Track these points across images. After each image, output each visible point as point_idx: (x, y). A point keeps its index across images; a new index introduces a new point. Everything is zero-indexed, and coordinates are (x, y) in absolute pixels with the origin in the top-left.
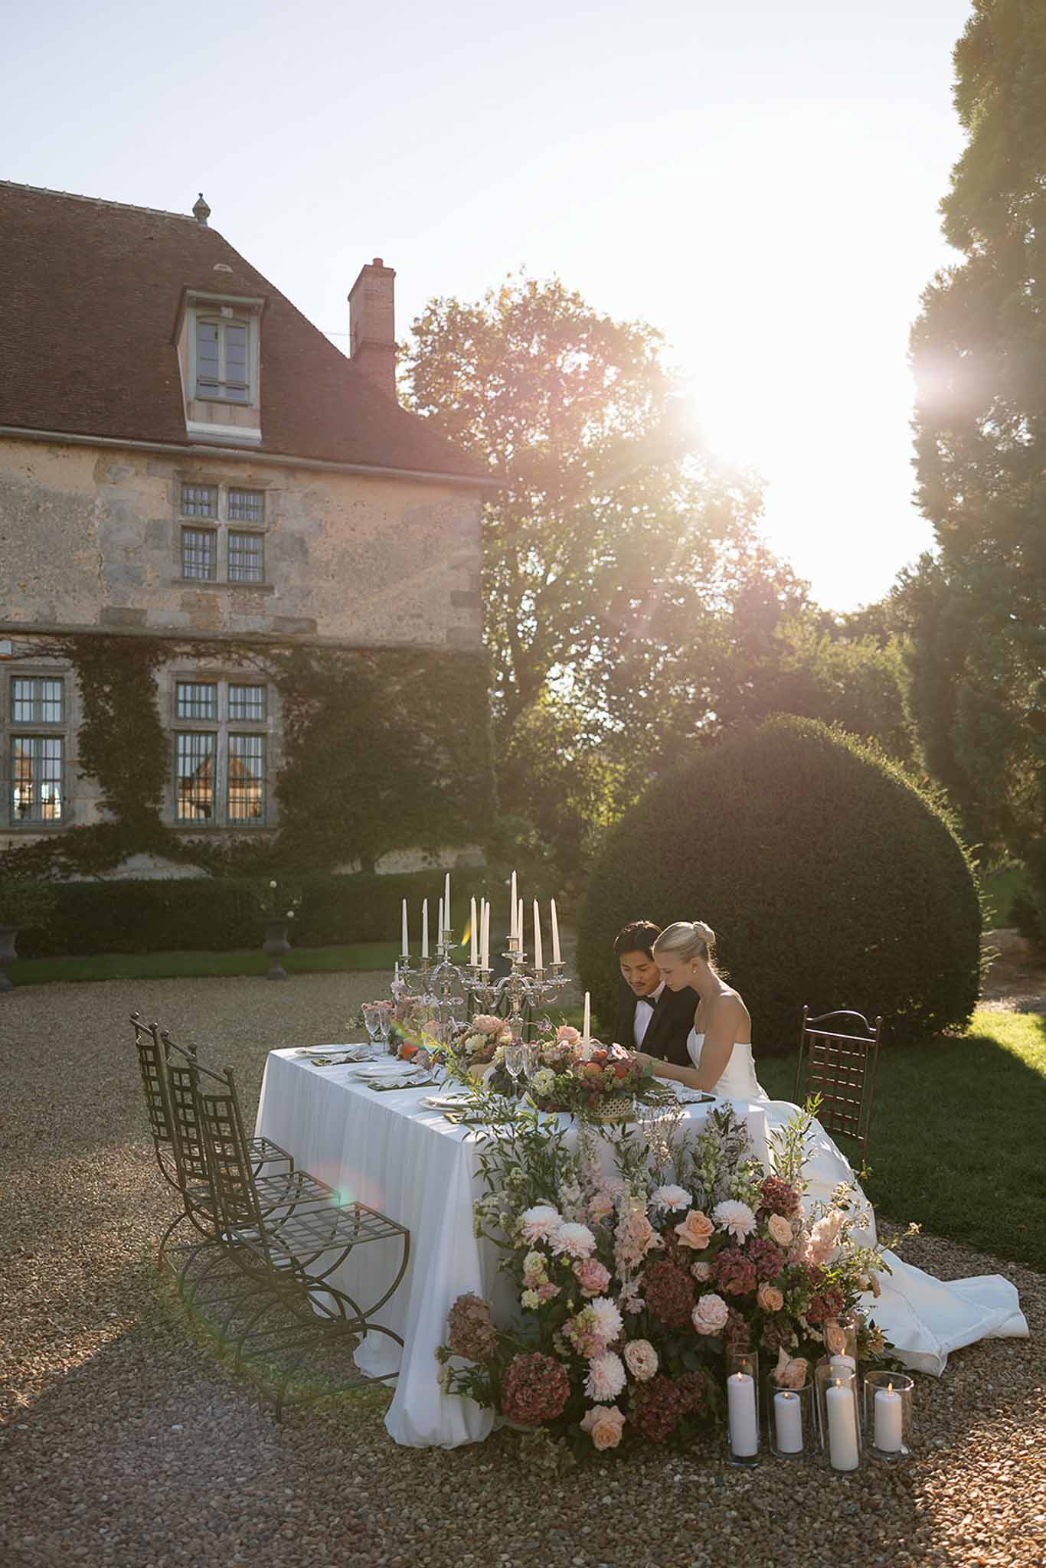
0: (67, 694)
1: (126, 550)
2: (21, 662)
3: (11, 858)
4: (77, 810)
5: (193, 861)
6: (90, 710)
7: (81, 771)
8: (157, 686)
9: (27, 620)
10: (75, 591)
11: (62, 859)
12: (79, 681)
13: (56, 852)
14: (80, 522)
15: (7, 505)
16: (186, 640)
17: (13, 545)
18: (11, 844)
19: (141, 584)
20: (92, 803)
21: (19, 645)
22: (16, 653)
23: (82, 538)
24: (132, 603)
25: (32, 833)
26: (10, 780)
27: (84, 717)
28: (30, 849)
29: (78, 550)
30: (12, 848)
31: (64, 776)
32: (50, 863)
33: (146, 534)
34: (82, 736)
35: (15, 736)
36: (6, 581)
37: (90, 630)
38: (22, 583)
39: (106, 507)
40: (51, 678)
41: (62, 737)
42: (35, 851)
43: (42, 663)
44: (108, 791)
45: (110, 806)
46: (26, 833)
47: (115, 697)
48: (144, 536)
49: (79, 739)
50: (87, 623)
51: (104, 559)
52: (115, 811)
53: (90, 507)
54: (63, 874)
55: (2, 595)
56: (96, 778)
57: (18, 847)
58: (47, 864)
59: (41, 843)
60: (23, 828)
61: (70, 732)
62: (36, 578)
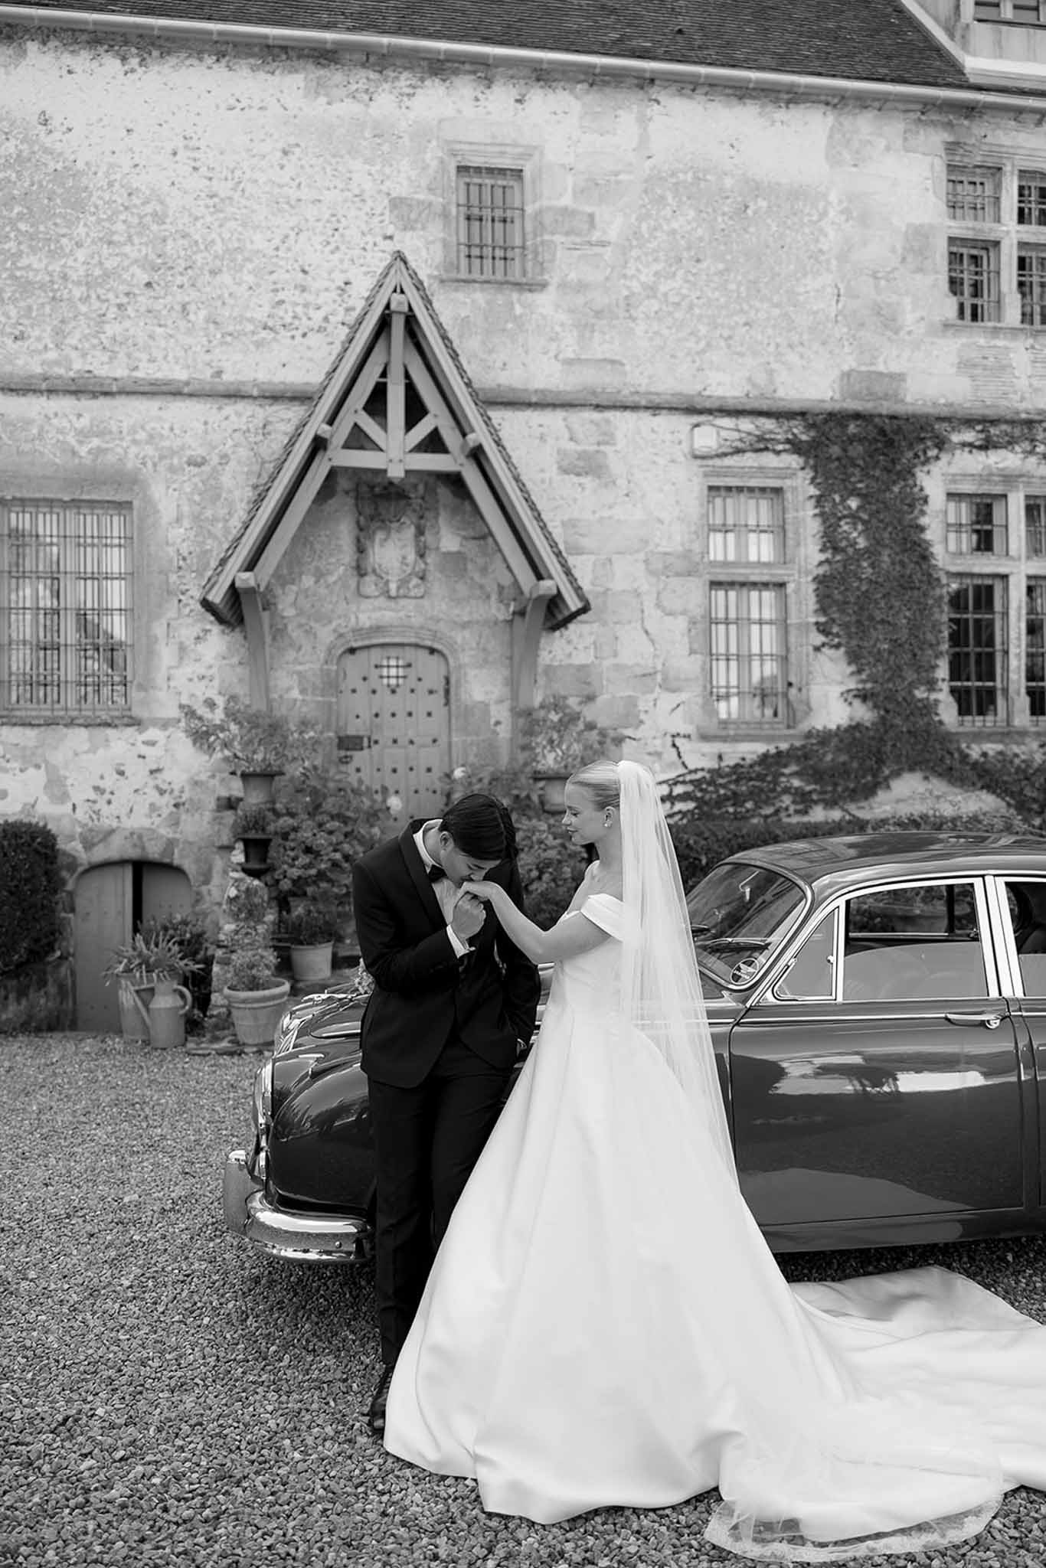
0: (789, 516)
1: (875, 276)
2: (728, 461)
3: (721, 781)
4: (814, 704)
5: (989, 787)
6: (831, 541)
7: (820, 639)
8: (925, 500)
9: (737, 394)
10: (802, 344)
11: (796, 783)
12: (813, 491)
13: (786, 771)
14: (807, 230)
15: (702, 207)
16: (969, 422)
17: (713, 270)
18: (720, 757)
19: (896, 333)
20: (835, 691)
21: (724, 434)
22: (721, 446)
23: (810, 257)
24: (885, 362)
25: (752, 741)
26: (711, 655)
27: (821, 551)
28: (751, 766)
29: (805, 275)
30: (723, 764)
31: (788, 650)
32: (779, 789)
33: (904, 248)
34: (820, 582)
35: (715, 584)
36: (703, 330)
37: (829, 407)
38: (726, 333)
39: (845, 205)
40: (763, 490)
41: (782, 585)
42: (757, 768)
43: (756, 465)
44: (859, 672)
45: (863, 696)
46: (743, 741)
47: (865, 517)
48: (900, 251)
49: (813, 586)
50: (819, 397)
51: (842, 292)
52: (870, 704)
53: (821, 205)
54: (800, 807)
55: (698, 353)
56: (842, 650)
57: (732, 763)
58: (774, 790)
59: (764, 758)
60: (740, 732)
61: (796, 577)
62: (746, 324)
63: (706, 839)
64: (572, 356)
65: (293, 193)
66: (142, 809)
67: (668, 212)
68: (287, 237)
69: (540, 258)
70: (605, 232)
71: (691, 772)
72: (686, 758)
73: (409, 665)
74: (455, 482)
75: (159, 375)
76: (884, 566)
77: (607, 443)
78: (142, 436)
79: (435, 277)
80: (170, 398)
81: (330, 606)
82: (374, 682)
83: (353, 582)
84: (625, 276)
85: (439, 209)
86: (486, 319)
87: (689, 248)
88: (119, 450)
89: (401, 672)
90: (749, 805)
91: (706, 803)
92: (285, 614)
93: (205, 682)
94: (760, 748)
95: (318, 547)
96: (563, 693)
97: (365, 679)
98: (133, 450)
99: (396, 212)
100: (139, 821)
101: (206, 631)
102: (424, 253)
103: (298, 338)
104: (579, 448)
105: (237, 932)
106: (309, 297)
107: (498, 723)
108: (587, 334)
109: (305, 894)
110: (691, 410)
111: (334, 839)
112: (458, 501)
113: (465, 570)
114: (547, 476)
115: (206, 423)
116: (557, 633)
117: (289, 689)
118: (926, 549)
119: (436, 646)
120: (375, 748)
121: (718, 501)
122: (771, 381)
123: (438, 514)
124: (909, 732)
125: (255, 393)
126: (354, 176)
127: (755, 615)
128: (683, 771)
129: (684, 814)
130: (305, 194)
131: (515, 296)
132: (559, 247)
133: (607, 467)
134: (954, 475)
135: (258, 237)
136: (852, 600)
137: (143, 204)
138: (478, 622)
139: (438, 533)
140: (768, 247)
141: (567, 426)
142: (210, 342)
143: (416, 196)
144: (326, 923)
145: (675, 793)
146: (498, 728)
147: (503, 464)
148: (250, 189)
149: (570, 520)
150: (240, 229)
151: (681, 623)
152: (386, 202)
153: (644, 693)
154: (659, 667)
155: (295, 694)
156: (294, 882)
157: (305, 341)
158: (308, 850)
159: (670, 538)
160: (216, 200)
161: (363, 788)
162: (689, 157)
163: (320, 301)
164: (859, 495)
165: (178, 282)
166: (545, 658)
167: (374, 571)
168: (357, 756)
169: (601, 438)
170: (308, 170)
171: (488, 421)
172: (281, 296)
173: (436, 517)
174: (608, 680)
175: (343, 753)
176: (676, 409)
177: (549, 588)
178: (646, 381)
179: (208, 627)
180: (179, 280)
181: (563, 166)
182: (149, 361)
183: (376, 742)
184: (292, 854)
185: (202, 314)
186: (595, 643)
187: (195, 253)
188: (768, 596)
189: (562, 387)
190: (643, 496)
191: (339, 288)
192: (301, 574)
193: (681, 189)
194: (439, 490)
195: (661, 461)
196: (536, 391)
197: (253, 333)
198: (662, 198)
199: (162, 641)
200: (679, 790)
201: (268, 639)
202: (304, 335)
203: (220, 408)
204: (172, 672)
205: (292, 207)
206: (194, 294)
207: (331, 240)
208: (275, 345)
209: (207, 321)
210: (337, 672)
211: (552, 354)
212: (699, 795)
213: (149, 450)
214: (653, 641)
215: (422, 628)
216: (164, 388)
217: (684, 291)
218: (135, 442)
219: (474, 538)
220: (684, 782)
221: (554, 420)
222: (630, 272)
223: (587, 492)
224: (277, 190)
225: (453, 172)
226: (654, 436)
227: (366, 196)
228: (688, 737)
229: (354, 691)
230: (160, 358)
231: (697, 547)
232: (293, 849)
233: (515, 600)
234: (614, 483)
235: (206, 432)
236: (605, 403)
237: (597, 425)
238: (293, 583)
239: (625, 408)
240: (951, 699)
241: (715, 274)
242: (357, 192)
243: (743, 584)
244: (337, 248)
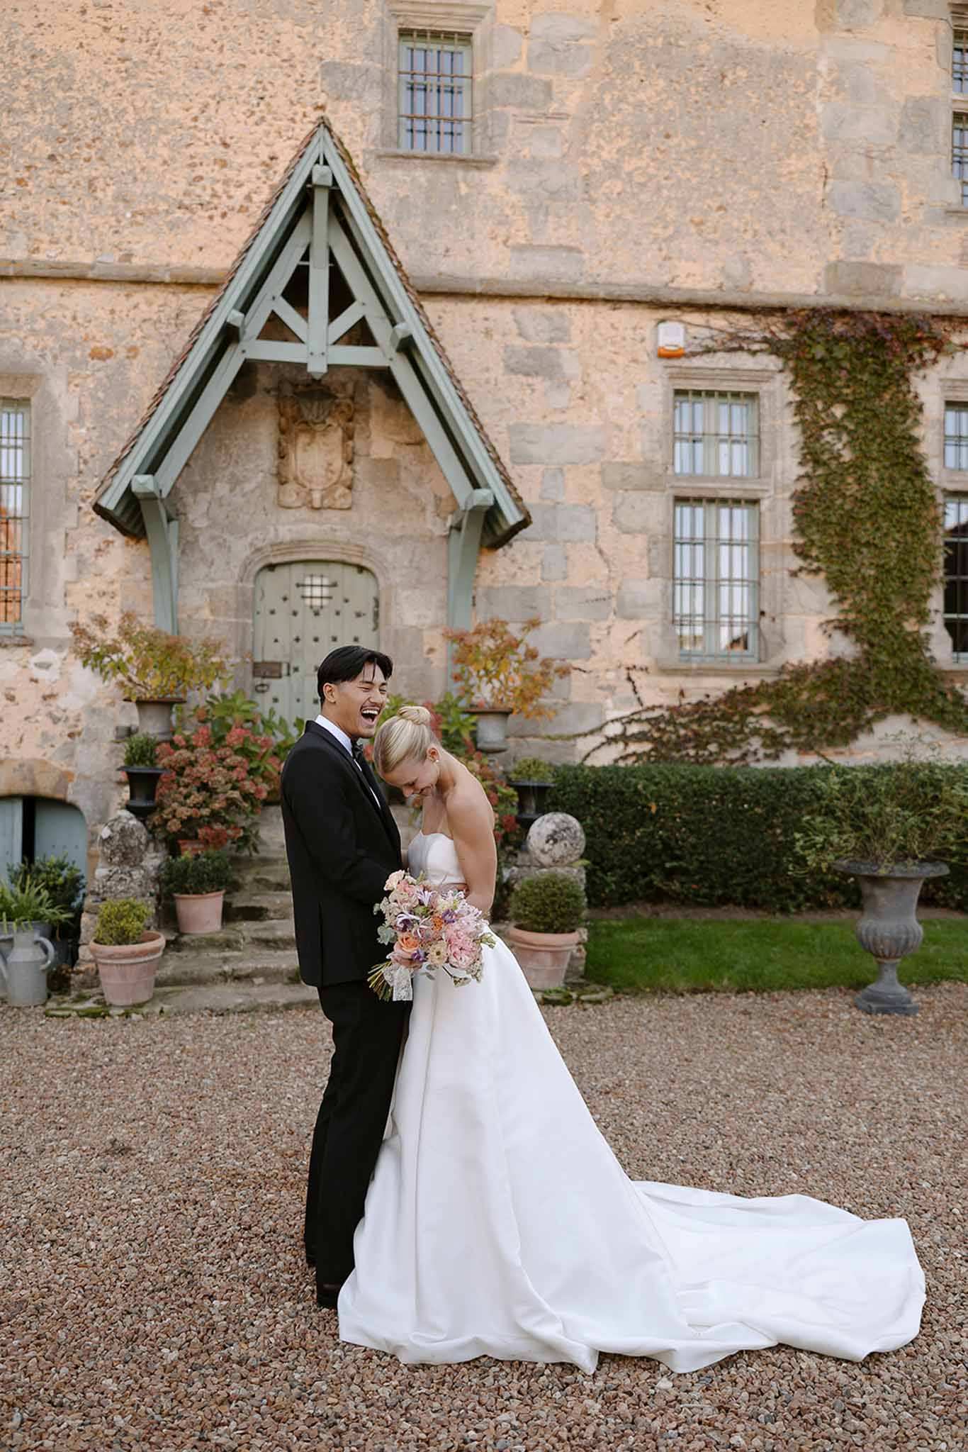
0: (766, 425)
1: (868, 155)
2: (697, 362)
3: (683, 720)
4: (789, 634)
6: (812, 454)
7: (797, 563)
8: (920, 409)
9: (704, 285)
10: (783, 231)
11: (767, 724)
12: (793, 396)
13: (756, 710)
14: (792, 103)
15: (674, 77)
17: (684, 147)
18: (682, 693)
19: (891, 220)
20: (815, 620)
21: (693, 331)
22: (689, 345)
23: (795, 134)
24: (877, 253)
25: (716, 675)
26: (674, 579)
27: (800, 463)
28: (716, 704)
29: (789, 156)
30: (684, 701)
31: (761, 574)
32: (747, 730)
33: (901, 124)
34: (798, 500)
35: (680, 500)
36: (672, 214)
37: (812, 301)
38: (696, 219)
39: (835, 75)
40: (736, 395)
41: (755, 502)
42: (722, 707)
43: (728, 366)
44: (842, 600)
45: (845, 628)
46: (708, 675)
47: (852, 427)
48: (897, 127)
49: (792, 504)
50: (803, 290)
51: (830, 173)
52: (853, 638)
53: (808, 75)
54: (769, 751)
55: (665, 240)
56: (822, 575)
57: (694, 700)
58: (741, 732)
59: (732, 694)
60: (704, 666)
61: (772, 493)
62: (720, 208)
63: (657, 784)
64: (523, 241)
65: (213, 57)
66: (33, 739)
67: (635, 81)
68: (206, 106)
69: (489, 132)
70: (563, 104)
71: (648, 709)
72: (643, 693)
73: (335, 585)
74: (384, 377)
75: (62, 258)
76: (872, 482)
77: (561, 340)
78: (41, 325)
79: (372, 152)
80: (73, 284)
81: (247, 517)
82: (295, 603)
83: (272, 490)
84: (584, 153)
85: (377, 76)
86: (428, 199)
87: (657, 123)
88: (16, 340)
89: (326, 592)
90: (713, 748)
91: (664, 744)
92: (197, 525)
93: (105, 599)
94: (727, 684)
95: (234, 451)
96: (503, 617)
97: (285, 599)
98: (32, 340)
99: (328, 79)
100: (29, 751)
101: (108, 543)
102: (359, 125)
103: (218, 220)
104: (529, 345)
105: (109, 878)
106: (231, 173)
107: (431, 650)
108: (541, 217)
109: (196, 837)
110: (657, 304)
111: (234, 775)
112: (392, 402)
113: (398, 479)
114: (492, 375)
115: (112, 312)
116: (500, 551)
117: (198, 609)
118: (920, 464)
119: (364, 563)
120: (294, 675)
121: (686, 407)
122: (749, 273)
123: (369, 416)
124: (896, 669)
125: (167, 279)
126: (284, 39)
127: (725, 535)
128: (638, 708)
129: (638, 756)
130: (229, 58)
131: (460, 174)
132: (511, 120)
133: (559, 366)
134: (954, 380)
135: (172, 106)
136: (834, 519)
137: (47, 68)
138: (411, 537)
139: (368, 437)
140: (747, 121)
141: (516, 321)
142: (119, 221)
143: (352, 62)
144: (216, 869)
145: (629, 733)
146: (431, 656)
147: (437, 359)
148: (168, 53)
149: (517, 425)
150: (154, 97)
151: (640, 542)
152: (318, 68)
153: (596, 620)
154: (614, 591)
155: (206, 614)
156: (183, 822)
157: (225, 221)
158: (204, 787)
159: (630, 446)
160: (128, 64)
161: (276, 720)
162: (659, 20)
163: (242, 177)
164: (844, 402)
165: (85, 155)
166: (486, 578)
167: (296, 479)
168: (274, 683)
169: (553, 335)
170: (232, 31)
171: (419, 310)
172: (200, 171)
173: (367, 422)
174: (556, 605)
175: (258, 681)
176: (639, 302)
177: (485, 498)
178: (606, 270)
179: (110, 538)
180: (86, 153)
181: (517, 29)
182: (51, 242)
183: (296, 669)
184: (184, 791)
185: (111, 190)
186: (542, 563)
187: (103, 123)
188: (740, 514)
189: (511, 277)
190: (601, 399)
191: (264, 163)
192: (215, 481)
193: (650, 56)
194: (370, 390)
195: (621, 360)
196: (482, 281)
197: (167, 212)
198: (629, 66)
199: (59, 552)
200: (634, 729)
201: (175, 552)
202: (224, 215)
203: (128, 296)
204: (70, 587)
205: (214, 73)
206: (102, 169)
207: (256, 109)
208: (191, 228)
209: (116, 199)
210: (254, 593)
211: (500, 240)
212: (656, 735)
213: (50, 341)
214: (606, 561)
215: (348, 543)
216: (67, 273)
217: (652, 171)
218: (33, 332)
219: (408, 444)
220: (639, 721)
221: (501, 313)
222: (590, 148)
223: (536, 394)
224: (197, 54)
225: (395, 35)
226: (613, 332)
227: (295, 61)
228: (645, 670)
229: (273, 612)
230: (63, 239)
231: (659, 457)
232: (186, 786)
233: (452, 513)
234: (568, 383)
235: (113, 322)
236: (558, 295)
237: (549, 318)
238: (206, 490)
239: (581, 300)
240: (945, 633)
241: (686, 151)
242: (285, 56)
243: (711, 500)
244: (263, 119)
